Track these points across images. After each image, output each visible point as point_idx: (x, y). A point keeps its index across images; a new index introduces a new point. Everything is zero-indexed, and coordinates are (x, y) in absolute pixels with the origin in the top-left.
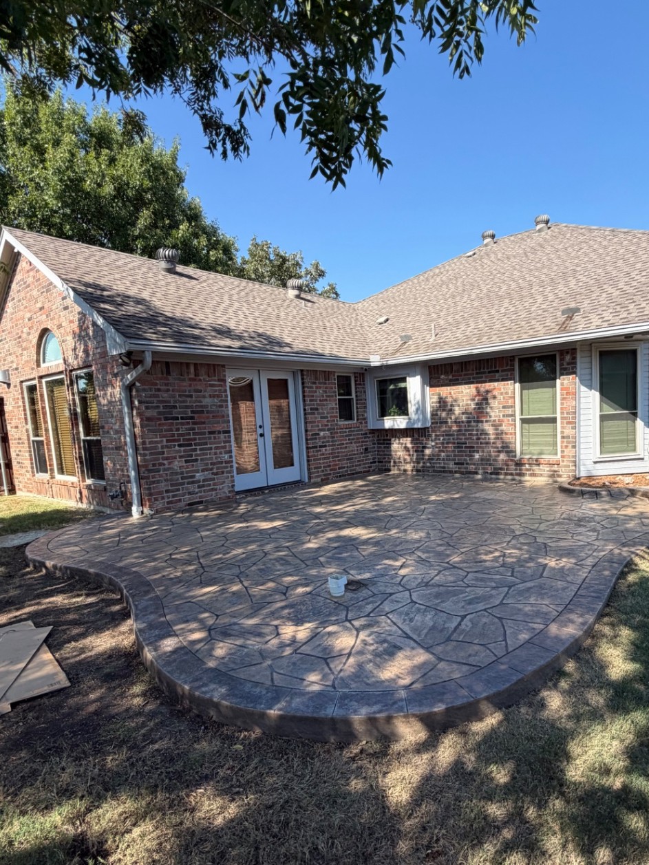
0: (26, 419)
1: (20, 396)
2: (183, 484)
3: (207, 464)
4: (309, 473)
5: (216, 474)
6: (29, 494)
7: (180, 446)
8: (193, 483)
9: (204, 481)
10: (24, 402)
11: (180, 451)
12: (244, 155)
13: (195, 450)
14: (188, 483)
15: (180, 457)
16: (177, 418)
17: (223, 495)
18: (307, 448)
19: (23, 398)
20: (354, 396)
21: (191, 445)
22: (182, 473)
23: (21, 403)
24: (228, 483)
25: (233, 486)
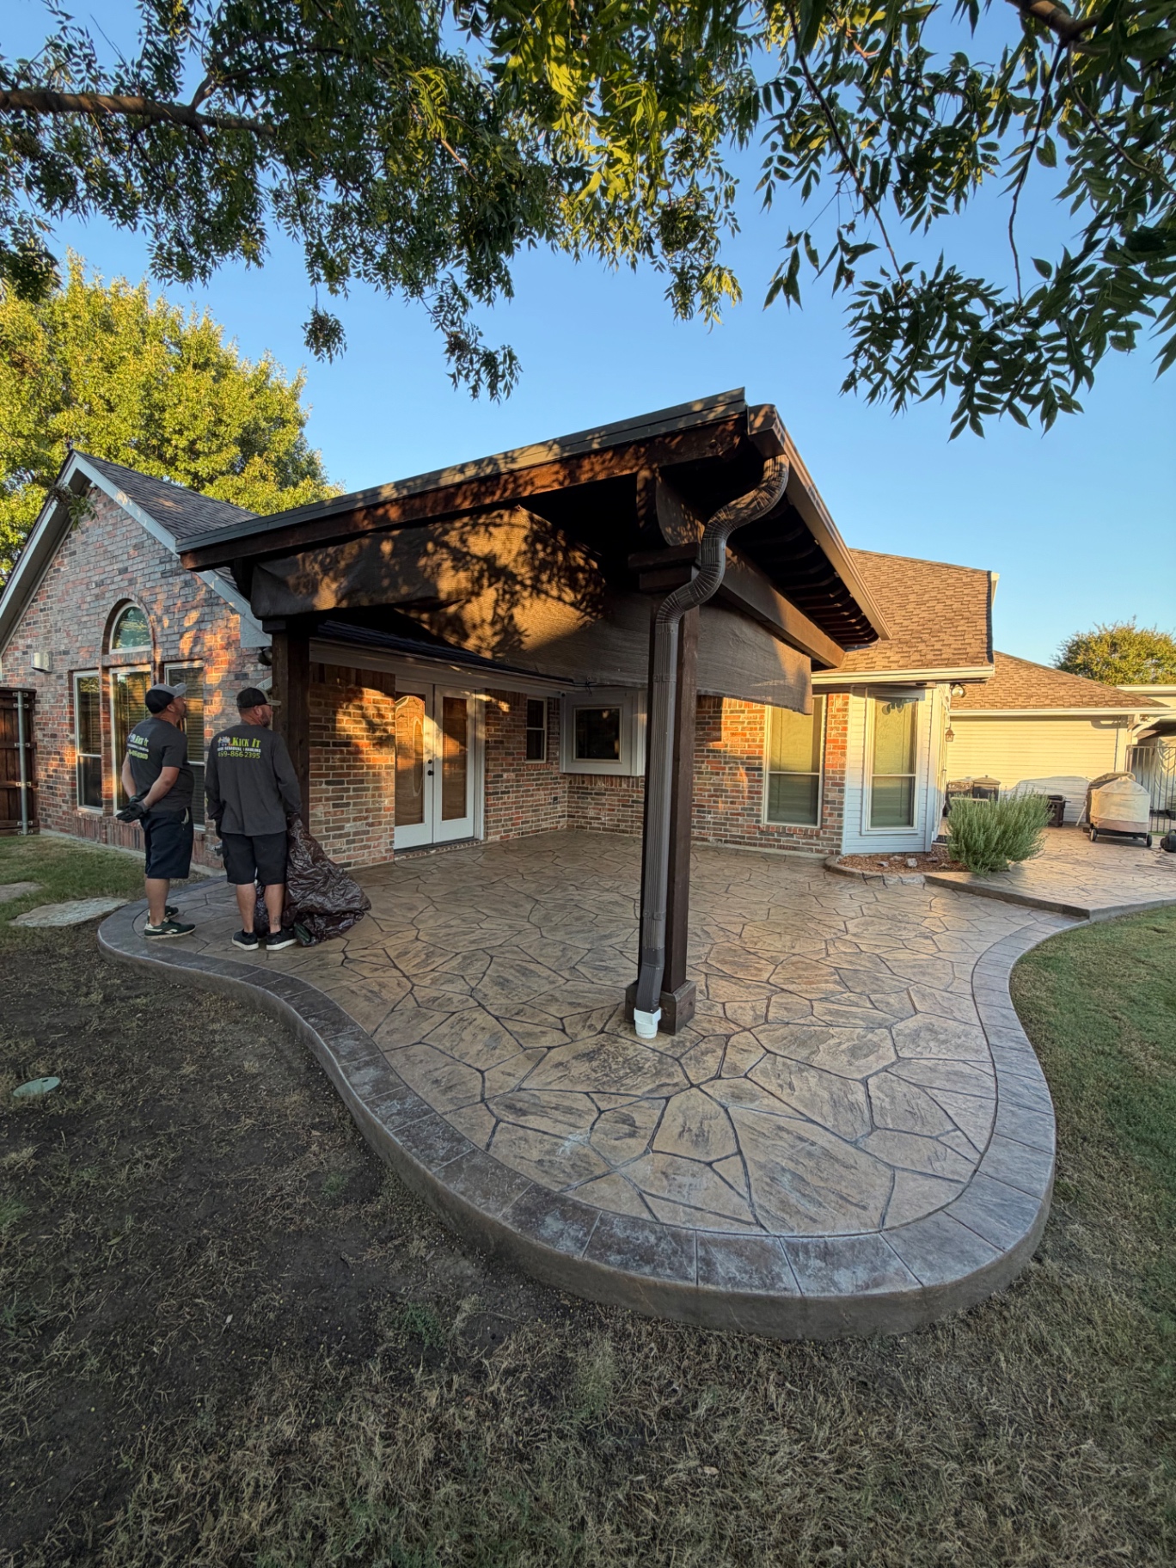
0: (72, 725)
1: (66, 692)
2: (328, 837)
3: (360, 811)
4: (487, 828)
5: (372, 825)
6: (62, 835)
7: (328, 783)
8: (340, 836)
9: (356, 834)
10: (71, 701)
11: (327, 791)
12: (503, 395)
13: (347, 790)
14: (335, 837)
15: (327, 799)
16: (328, 744)
17: (378, 856)
18: (487, 794)
19: (71, 695)
20: (545, 727)
21: (342, 783)
22: (327, 822)
23: (65, 701)
24: (385, 839)
25: (392, 843)
